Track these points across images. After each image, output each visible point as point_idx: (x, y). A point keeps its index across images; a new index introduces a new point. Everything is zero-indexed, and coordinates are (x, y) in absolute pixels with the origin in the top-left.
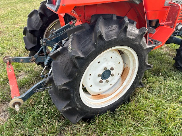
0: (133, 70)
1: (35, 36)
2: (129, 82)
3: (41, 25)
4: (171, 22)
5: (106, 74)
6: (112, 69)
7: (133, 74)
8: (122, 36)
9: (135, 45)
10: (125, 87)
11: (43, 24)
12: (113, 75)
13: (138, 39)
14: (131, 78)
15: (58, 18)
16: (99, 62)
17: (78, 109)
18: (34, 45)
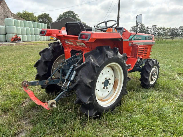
0: (121, 81)
1: (47, 66)
2: (119, 90)
3: (52, 58)
4: (134, 56)
5: (106, 83)
6: (109, 79)
7: (121, 84)
8: (116, 56)
9: (122, 63)
10: (117, 94)
11: (53, 57)
12: (110, 84)
13: (123, 60)
14: (120, 86)
15: (64, 53)
16: (103, 74)
17: (94, 104)
18: (46, 73)
